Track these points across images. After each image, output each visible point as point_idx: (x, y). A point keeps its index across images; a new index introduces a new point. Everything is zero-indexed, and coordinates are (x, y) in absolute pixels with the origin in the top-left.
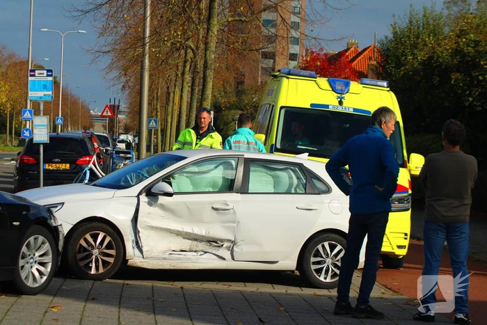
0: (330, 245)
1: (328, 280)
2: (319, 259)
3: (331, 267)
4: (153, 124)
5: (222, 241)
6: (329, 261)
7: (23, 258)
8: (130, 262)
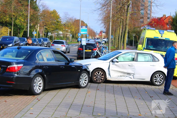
0: (159, 75)
1: (158, 84)
2: (156, 78)
3: (159, 80)
4: (112, 37)
5: (131, 74)
6: (158, 79)
7: (81, 79)
8: (107, 79)
